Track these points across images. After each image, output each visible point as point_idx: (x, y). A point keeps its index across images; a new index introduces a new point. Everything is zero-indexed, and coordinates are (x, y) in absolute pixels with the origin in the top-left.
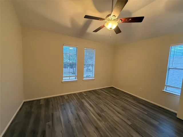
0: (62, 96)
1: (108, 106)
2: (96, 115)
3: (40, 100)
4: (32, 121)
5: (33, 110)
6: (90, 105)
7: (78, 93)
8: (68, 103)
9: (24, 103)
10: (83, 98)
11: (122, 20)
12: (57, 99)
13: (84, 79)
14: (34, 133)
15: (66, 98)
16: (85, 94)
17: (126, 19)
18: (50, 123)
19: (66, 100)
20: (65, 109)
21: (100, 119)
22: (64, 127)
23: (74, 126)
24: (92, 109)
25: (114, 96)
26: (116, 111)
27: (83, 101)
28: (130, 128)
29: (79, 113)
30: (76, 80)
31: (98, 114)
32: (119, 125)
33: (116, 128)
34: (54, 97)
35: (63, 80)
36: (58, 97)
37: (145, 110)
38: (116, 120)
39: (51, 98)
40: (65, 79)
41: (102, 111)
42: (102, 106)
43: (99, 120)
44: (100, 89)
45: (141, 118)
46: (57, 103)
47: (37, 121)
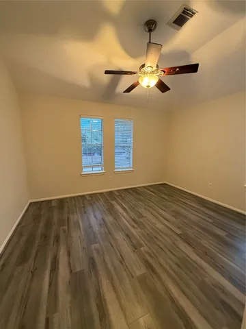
0: (83, 196)
1: (151, 210)
2: (131, 221)
3: (51, 201)
4: (42, 224)
5: (42, 213)
6: (124, 209)
7: (107, 192)
8: (91, 204)
9: (31, 203)
10: (115, 199)
11: (164, 72)
12: (75, 201)
13: (116, 170)
14: (45, 237)
15: (88, 198)
16: (117, 194)
17: (171, 68)
18: (66, 228)
19: (88, 201)
20: (85, 212)
21: (136, 226)
22: (83, 233)
23: (97, 232)
24: (125, 214)
25: (166, 197)
26: (163, 217)
27: (114, 203)
28: (178, 238)
29: (106, 219)
30: (103, 171)
31: (134, 220)
32: (161, 234)
33: (156, 238)
34: (70, 198)
35: (82, 171)
36: (77, 197)
37: (210, 217)
38: (160, 228)
39: (67, 198)
40: (86, 171)
41: (141, 216)
42: (142, 210)
43: (133, 227)
44: (144, 187)
45: (198, 226)
46: (75, 205)
47: (49, 224)
